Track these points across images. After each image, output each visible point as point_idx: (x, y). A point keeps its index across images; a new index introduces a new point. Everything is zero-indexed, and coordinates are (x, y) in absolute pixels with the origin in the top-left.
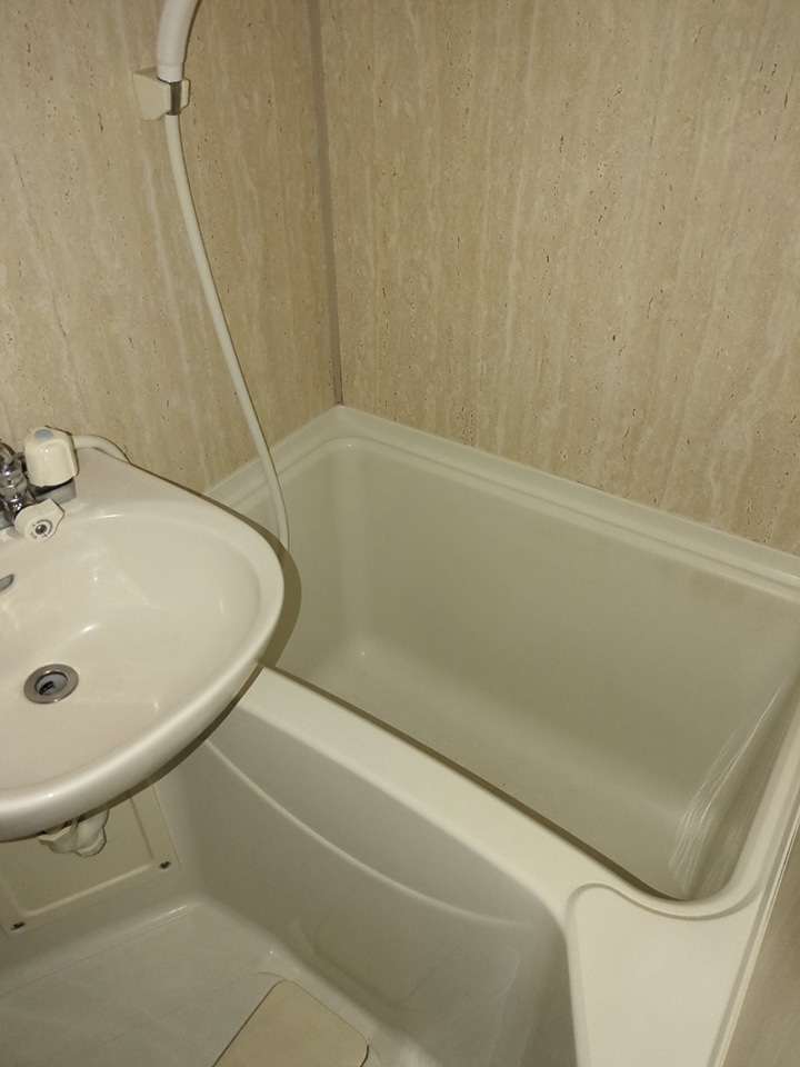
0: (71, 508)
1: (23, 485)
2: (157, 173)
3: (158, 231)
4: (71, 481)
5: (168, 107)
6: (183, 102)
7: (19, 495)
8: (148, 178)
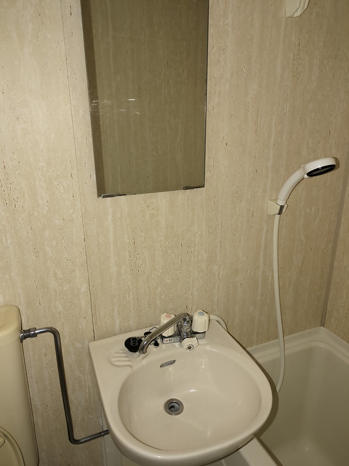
0: (202, 342)
1: (189, 330)
2: (267, 231)
3: (262, 249)
4: (205, 332)
5: (278, 212)
6: (284, 211)
7: (187, 333)
8: (264, 232)
